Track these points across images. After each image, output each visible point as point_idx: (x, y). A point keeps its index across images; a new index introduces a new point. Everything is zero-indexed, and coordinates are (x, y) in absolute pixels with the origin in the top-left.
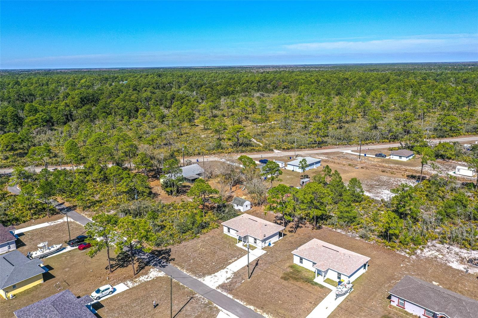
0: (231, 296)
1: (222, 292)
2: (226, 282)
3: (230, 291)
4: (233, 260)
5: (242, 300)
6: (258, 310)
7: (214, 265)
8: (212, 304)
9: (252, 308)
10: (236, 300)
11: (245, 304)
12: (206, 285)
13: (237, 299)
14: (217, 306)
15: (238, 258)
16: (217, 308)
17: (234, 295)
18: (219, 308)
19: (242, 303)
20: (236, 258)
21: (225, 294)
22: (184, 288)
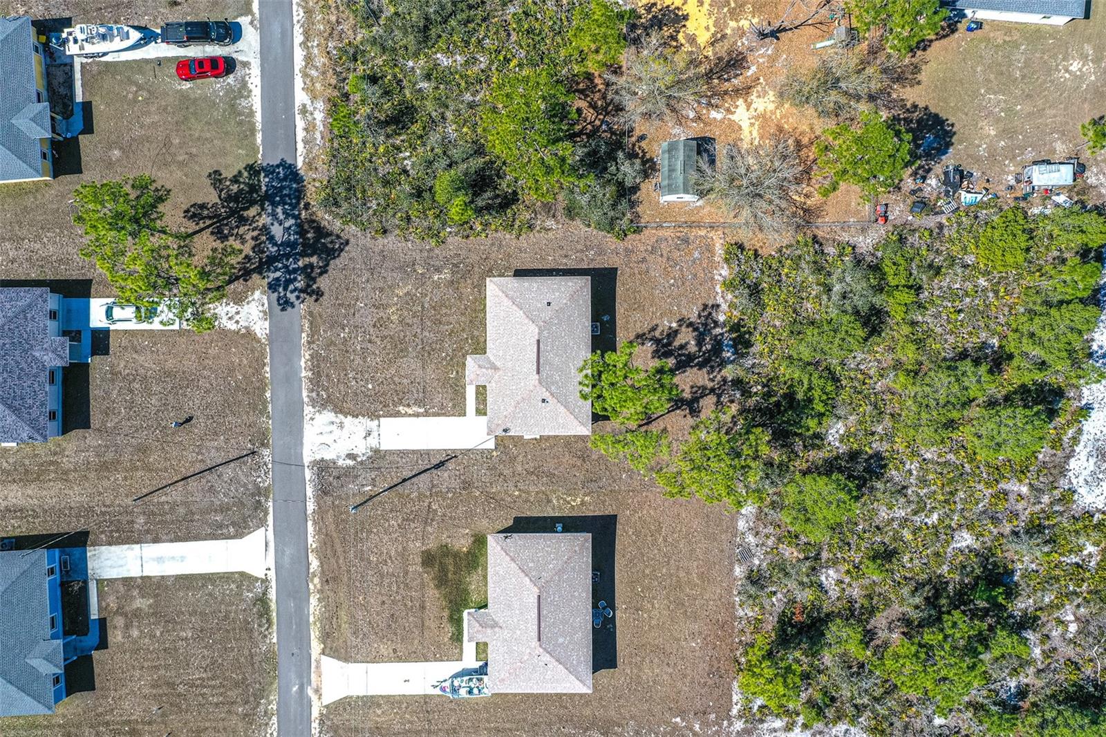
0: (311, 506)
1: (308, 483)
2: (340, 463)
3: (323, 491)
4: (410, 411)
5: (319, 532)
6: (316, 580)
7: (369, 390)
8: (267, 497)
9: (315, 564)
10: (310, 523)
11: (314, 546)
12: (302, 438)
13: (315, 523)
14: (271, 510)
15: (426, 412)
16: (266, 514)
17: (320, 508)
18: (270, 518)
19: (310, 540)
20: (422, 410)
21: (310, 492)
22: (263, 411)
